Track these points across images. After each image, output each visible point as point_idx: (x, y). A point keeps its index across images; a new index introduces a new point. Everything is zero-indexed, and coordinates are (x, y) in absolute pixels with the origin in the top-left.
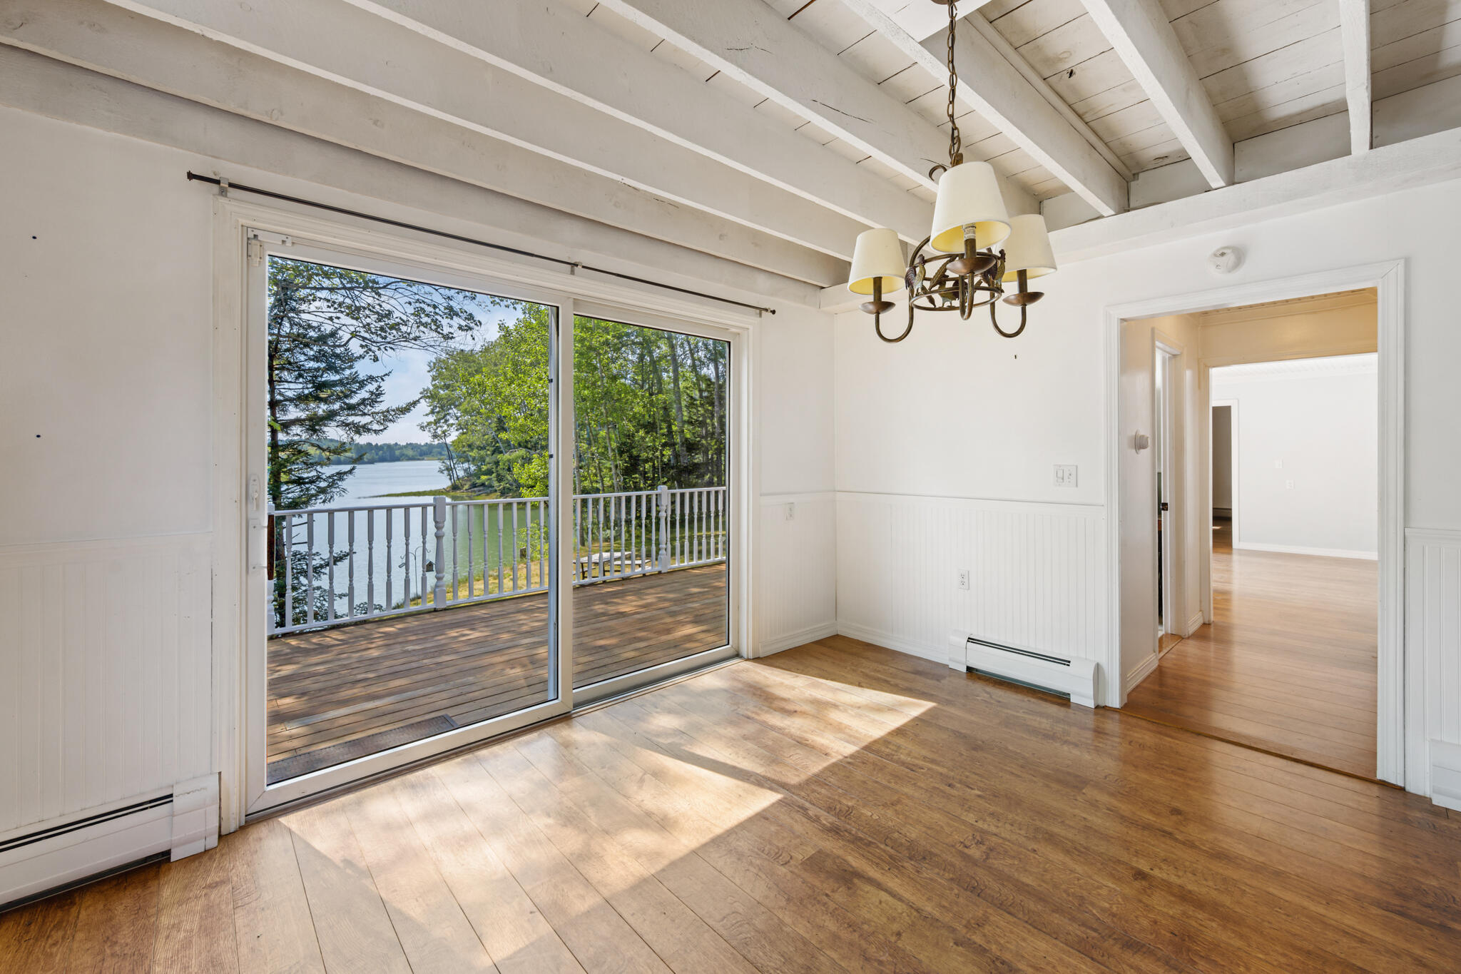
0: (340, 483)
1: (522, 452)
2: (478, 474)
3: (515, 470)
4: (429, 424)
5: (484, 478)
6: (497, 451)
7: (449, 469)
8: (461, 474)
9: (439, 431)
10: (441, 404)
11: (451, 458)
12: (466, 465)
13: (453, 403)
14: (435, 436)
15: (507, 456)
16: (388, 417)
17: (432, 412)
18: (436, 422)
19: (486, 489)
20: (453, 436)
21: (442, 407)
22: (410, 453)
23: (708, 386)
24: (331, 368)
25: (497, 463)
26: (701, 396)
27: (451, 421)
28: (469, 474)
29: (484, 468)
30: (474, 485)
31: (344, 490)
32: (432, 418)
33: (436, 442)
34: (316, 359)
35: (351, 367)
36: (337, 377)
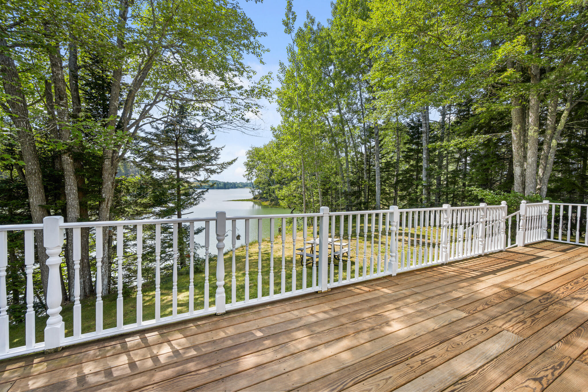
0: (203, 196)
1: (278, 185)
2: (262, 194)
3: (276, 192)
4: (246, 175)
5: (264, 195)
6: (269, 185)
7: (253, 192)
8: (257, 193)
9: (250, 178)
10: (250, 167)
11: (253, 188)
12: (258, 190)
13: (254, 167)
14: (248, 179)
15: (273, 187)
16: (223, 166)
17: (247, 171)
18: (249, 174)
19: (266, 199)
20: (254, 179)
21: (251, 168)
22: (241, 186)
23: (361, 156)
24: (201, 144)
25: (269, 190)
26: (357, 160)
27: (254, 174)
28: (260, 194)
29: (265, 192)
30: (261, 198)
31: (204, 199)
32: (247, 173)
33: (249, 182)
34: (194, 139)
35: (209, 144)
36: (204, 149)
